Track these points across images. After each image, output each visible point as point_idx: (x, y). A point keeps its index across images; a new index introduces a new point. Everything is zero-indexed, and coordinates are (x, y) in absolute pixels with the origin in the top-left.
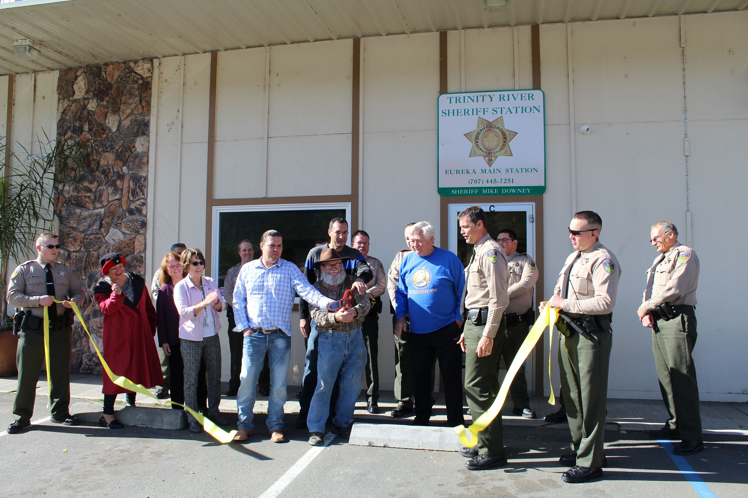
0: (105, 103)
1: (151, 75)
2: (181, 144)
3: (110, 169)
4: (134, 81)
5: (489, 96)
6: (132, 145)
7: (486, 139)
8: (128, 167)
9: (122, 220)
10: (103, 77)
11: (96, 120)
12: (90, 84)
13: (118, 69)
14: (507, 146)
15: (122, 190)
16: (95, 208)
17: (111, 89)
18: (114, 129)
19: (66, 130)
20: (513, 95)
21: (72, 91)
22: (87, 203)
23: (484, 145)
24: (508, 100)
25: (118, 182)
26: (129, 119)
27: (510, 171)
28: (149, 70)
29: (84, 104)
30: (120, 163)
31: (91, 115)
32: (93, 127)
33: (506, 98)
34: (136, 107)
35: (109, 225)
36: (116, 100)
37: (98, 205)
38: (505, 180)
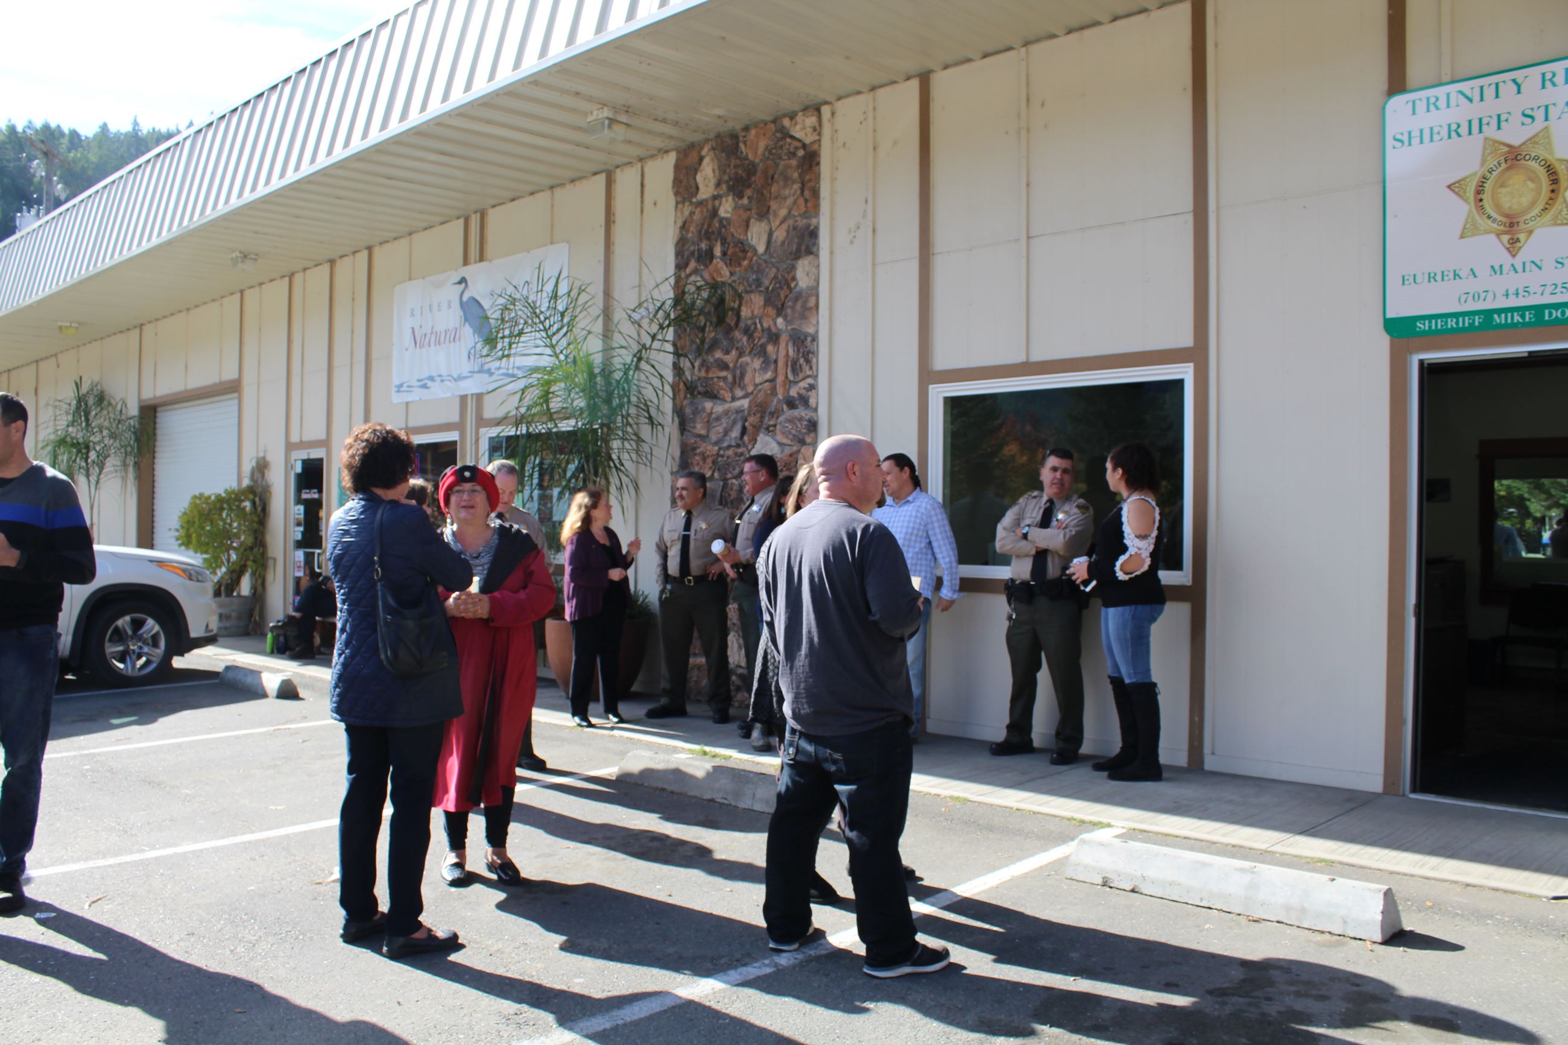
0: (745, 201)
1: (817, 138)
2: (874, 265)
3: (755, 324)
4: (790, 153)
5: (1514, 81)
6: (791, 275)
7: (1503, 190)
8: (785, 318)
9: (777, 418)
10: (742, 153)
11: (733, 235)
12: (722, 169)
13: (764, 135)
14: (1560, 200)
15: (776, 362)
16: (734, 399)
17: (754, 173)
18: (761, 249)
19: (688, 258)
21: (694, 186)
22: (722, 389)
25: (770, 348)
26: (785, 226)
28: (815, 129)
29: (714, 207)
30: (771, 311)
31: (724, 227)
32: (728, 248)
33: (1559, 79)
34: (795, 202)
35: (757, 429)
36: (762, 194)
37: (739, 393)
38: (1554, 286)
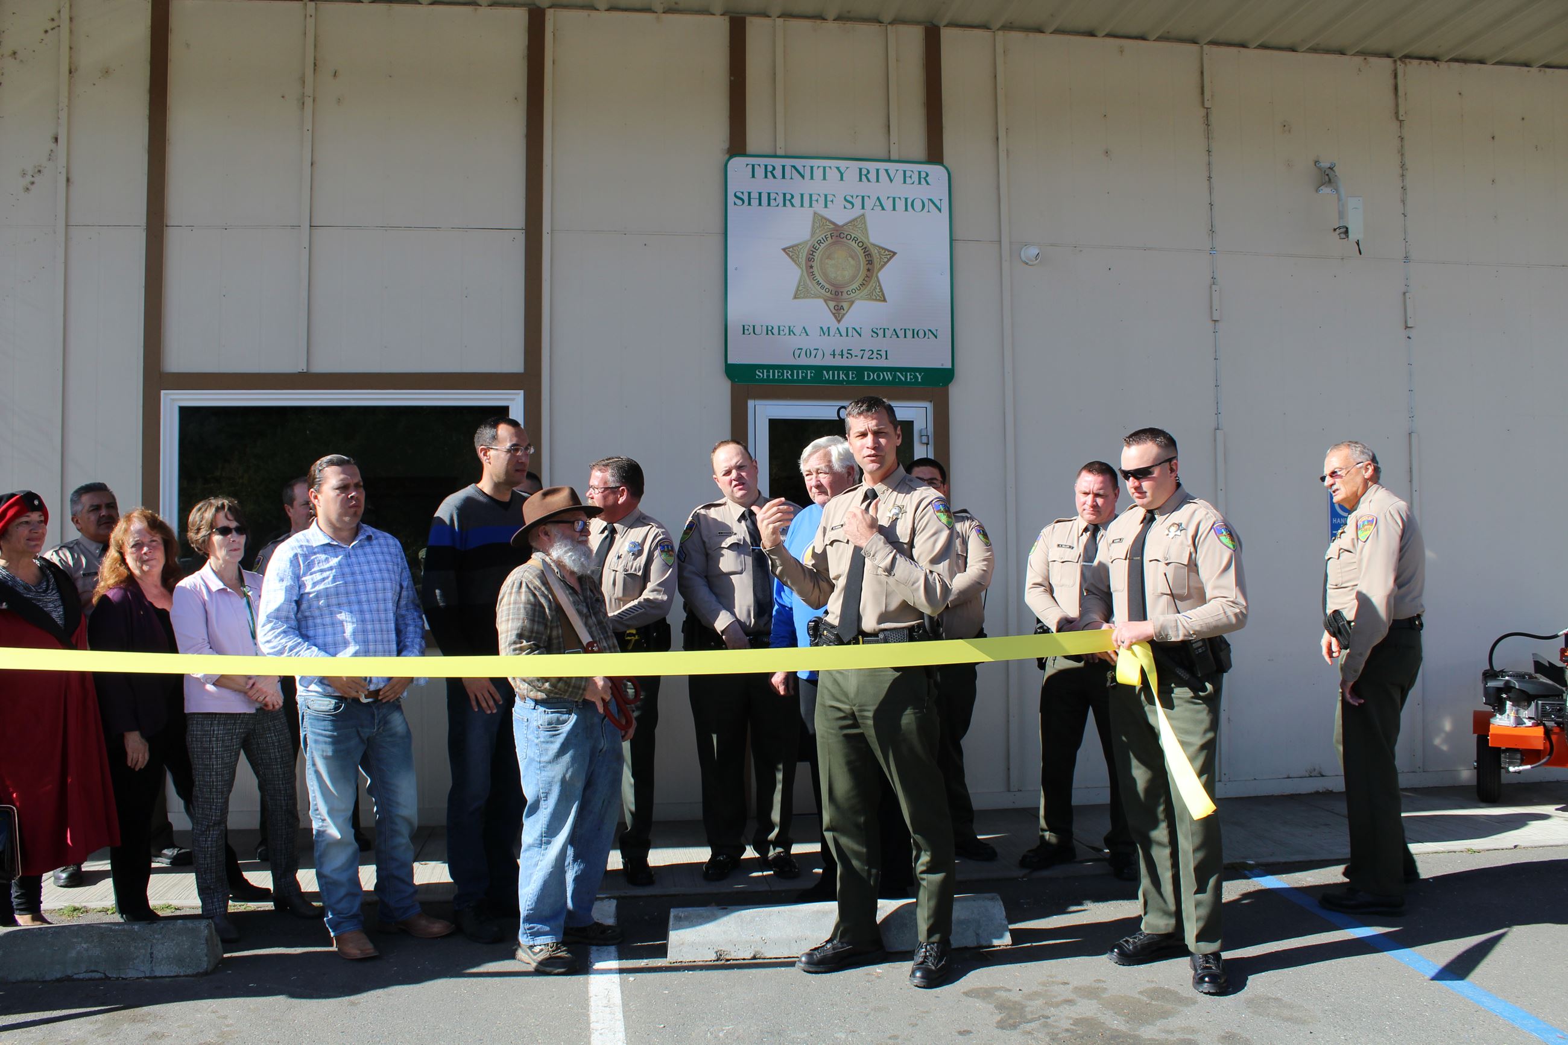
2: (67, 225)
5: (838, 168)
7: (829, 262)
14: (874, 279)
20: (887, 171)
23: (825, 275)
24: (878, 181)
27: (881, 333)
33: (872, 176)
38: (871, 352)
